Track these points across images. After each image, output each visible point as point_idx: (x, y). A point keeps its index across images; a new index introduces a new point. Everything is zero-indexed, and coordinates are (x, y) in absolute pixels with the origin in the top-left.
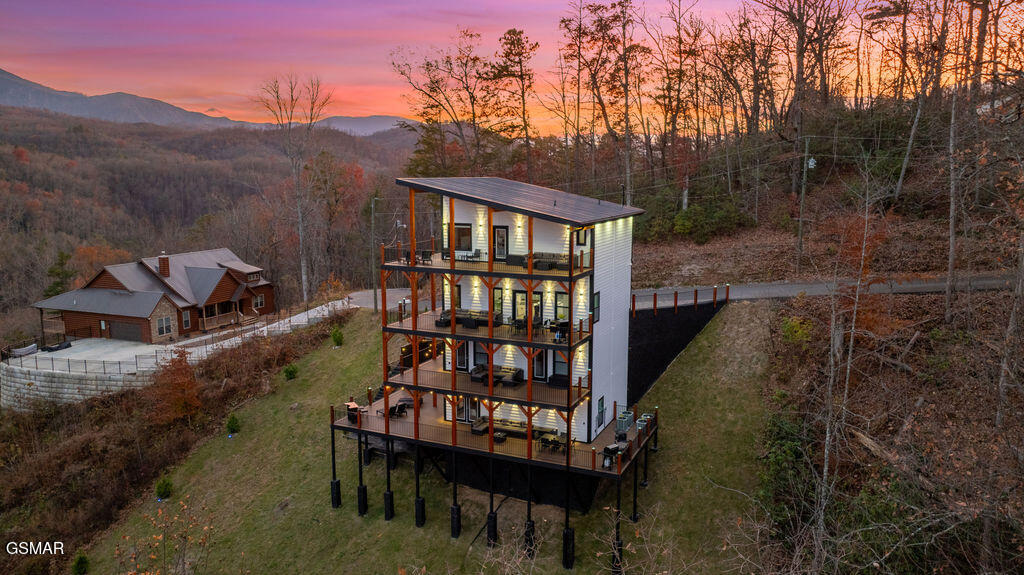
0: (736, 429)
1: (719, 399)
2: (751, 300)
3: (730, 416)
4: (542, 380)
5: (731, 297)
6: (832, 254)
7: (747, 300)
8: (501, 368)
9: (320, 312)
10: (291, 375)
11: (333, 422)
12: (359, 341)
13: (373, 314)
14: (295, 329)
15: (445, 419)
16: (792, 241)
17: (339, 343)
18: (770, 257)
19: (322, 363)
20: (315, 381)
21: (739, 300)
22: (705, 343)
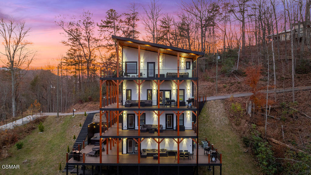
0: (230, 143)
1: (219, 134)
2: (214, 100)
3: (226, 139)
4: (171, 129)
5: (207, 100)
6: (225, 87)
7: (213, 100)
8: (152, 125)
9: (28, 118)
10: (20, 147)
11: (67, 162)
12: (52, 129)
13: (56, 117)
14: (16, 127)
15: (122, 153)
16: (211, 84)
17: (42, 130)
18: (206, 89)
19: (36, 140)
20: (34, 148)
21: (210, 101)
22: (205, 115)
